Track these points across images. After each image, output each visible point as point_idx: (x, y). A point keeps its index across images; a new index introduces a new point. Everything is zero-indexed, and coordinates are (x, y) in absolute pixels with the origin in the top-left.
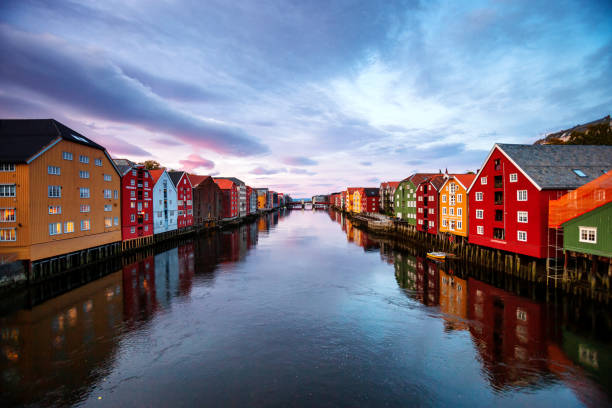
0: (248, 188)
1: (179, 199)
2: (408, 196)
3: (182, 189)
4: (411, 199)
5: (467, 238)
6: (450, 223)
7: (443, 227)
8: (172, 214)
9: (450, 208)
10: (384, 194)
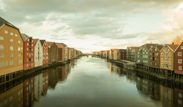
0: (68, 48)
3: (44, 48)
4: (145, 54)
6: (165, 65)
7: (162, 67)
9: (165, 59)
10: (129, 52)
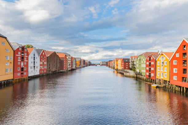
0: (72, 57)
2: (142, 62)
3: (42, 57)
4: (143, 63)
5: (169, 82)
6: (161, 75)
8: (37, 67)
9: (161, 68)
10: (132, 61)
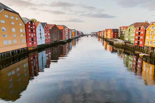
1: (45, 33)
2: (132, 32)
3: (46, 29)
7: (146, 44)
8: (43, 38)
9: (150, 36)
10: (120, 31)
